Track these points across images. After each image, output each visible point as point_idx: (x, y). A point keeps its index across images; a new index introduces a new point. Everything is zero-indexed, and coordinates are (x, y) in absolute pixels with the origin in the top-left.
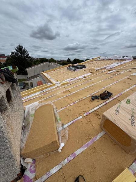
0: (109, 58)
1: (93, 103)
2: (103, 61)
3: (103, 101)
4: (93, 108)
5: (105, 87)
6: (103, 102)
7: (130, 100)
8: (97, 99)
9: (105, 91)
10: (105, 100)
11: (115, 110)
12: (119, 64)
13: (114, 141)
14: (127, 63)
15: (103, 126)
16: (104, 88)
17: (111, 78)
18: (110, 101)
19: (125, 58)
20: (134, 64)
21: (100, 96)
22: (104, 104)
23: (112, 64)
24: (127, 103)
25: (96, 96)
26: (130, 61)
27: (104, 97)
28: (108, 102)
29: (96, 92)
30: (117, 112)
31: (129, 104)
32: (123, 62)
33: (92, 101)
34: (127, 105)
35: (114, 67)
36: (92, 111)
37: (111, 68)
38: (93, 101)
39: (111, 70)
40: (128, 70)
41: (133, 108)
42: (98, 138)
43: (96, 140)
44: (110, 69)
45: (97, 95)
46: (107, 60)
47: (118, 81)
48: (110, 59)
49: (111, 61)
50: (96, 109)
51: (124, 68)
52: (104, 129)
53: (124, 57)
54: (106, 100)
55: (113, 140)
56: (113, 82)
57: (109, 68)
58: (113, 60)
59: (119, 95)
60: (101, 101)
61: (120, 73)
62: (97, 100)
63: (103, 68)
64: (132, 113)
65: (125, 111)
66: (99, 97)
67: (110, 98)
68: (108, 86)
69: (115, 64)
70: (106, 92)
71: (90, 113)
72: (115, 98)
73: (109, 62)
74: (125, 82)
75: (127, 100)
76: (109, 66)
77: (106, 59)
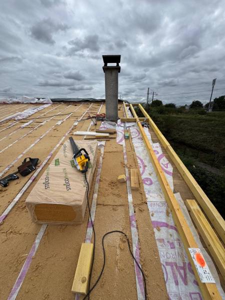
0: (15, 100)
1: (7, 192)
2: (5, 106)
3: (26, 178)
4: (10, 202)
5: (24, 153)
6: (28, 179)
7: (58, 159)
8: (15, 179)
9: (25, 160)
10: (30, 175)
11: (44, 183)
12: (36, 111)
13: (61, 225)
14: (47, 108)
15: (38, 219)
16: (22, 155)
17: (29, 135)
18: (39, 172)
19: (41, 100)
20: (56, 109)
21: (19, 171)
22: (30, 181)
23: (25, 111)
24: (56, 165)
25: (11, 175)
26: (50, 105)
27: (26, 170)
28: (35, 175)
29: (7, 169)
30: (47, 184)
31: (59, 164)
32: (41, 107)
33: (4, 189)
34: (56, 167)
35: (30, 116)
36: (10, 208)
37: (24, 117)
38: (7, 188)
39: (25, 121)
40: (51, 118)
41: (64, 168)
42: (37, 246)
43: (36, 250)
44: (24, 119)
45: (11, 172)
46: (11, 104)
47: (41, 137)
48: (18, 103)
49: (20, 105)
50: (16, 199)
51: (44, 115)
52: (42, 223)
53: (39, 99)
54: (32, 174)
55: (59, 225)
56: (35, 140)
57: (20, 118)
58: (23, 103)
59: (49, 157)
60: (23, 180)
61: (41, 124)
62: (16, 181)
63: (10, 120)
64: (64, 175)
65: (57, 176)
66: (18, 175)
67: (37, 168)
68: (28, 149)
69: (29, 111)
70: (28, 160)
71: (6, 216)
72: (44, 163)
73: (16, 107)
74: (51, 136)
75: (56, 161)
76: (20, 115)
77: (10, 102)
